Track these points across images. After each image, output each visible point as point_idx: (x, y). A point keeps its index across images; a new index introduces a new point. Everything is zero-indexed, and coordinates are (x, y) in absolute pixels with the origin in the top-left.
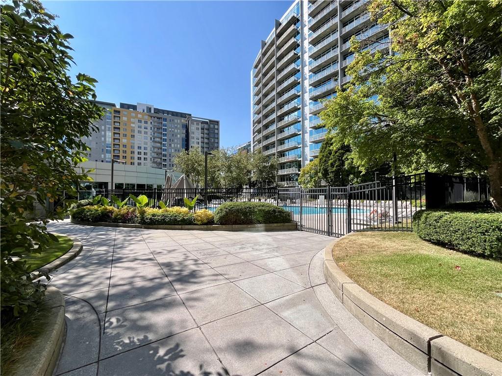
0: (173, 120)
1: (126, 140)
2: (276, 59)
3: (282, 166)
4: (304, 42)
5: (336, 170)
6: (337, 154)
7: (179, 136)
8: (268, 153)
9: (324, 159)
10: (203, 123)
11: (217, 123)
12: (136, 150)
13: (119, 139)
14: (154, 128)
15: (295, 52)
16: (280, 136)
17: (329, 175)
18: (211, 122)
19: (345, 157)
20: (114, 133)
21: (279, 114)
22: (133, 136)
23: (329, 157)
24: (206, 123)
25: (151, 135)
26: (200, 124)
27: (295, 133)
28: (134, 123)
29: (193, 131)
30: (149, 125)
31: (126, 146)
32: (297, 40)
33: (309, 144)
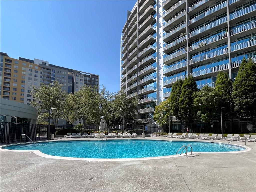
0: (61, 72)
1: (16, 85)
2: (138, 23)
3: (142, 106)
4: (160, 9)
5: (185, 107)
6: (186, 93)
7: (65, 84)
8: (131, 96)
9: (175, 97)
10: (86, 76)
11: (97, 77)
12: (26, 94)
13: (10, 83)
14: (44, 77)
15: (153, 17)
16: (141, 83)
17: (179, 112)
18: (93, 76)
19: (193, 95)
20: (4, 78)
21: (139, 65)
22: (23, 82)
23: (179, 96)
24: (89, 76)
25: (41, 82)
26: (83, 77)
27: (151, 80)
28: (24, 71)
29: (77, 81)
30: (39, 74)
31: (16, 89)
32: (154, 8)
33: (162, 88)
